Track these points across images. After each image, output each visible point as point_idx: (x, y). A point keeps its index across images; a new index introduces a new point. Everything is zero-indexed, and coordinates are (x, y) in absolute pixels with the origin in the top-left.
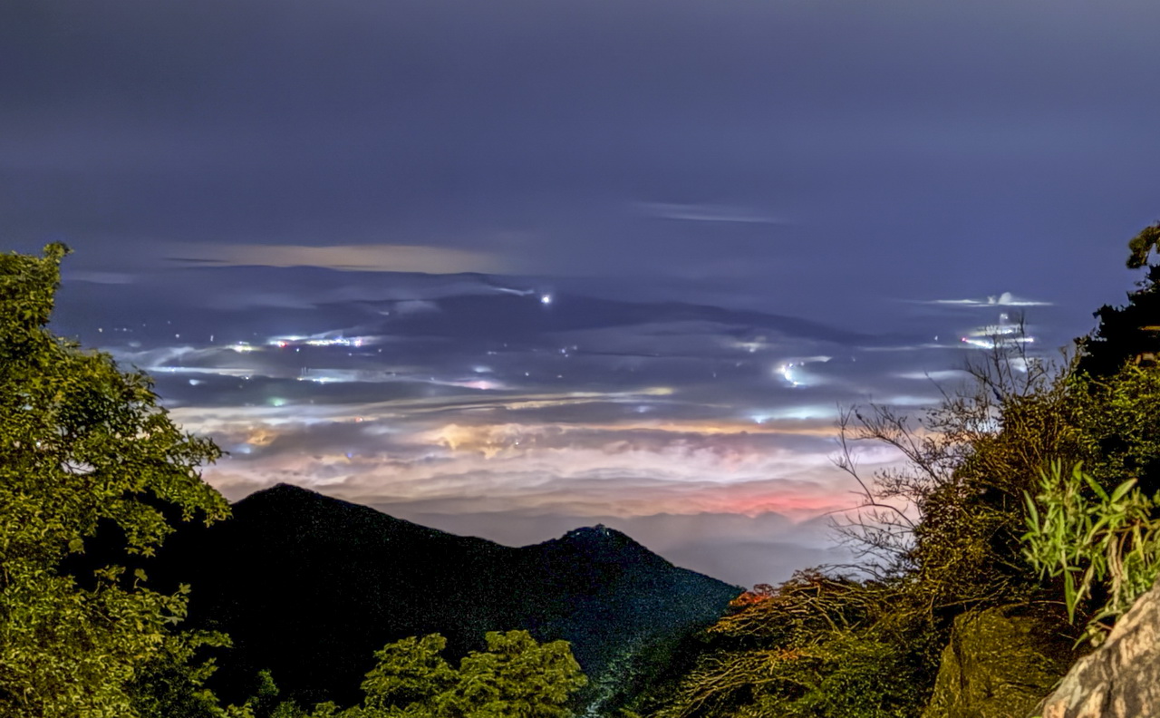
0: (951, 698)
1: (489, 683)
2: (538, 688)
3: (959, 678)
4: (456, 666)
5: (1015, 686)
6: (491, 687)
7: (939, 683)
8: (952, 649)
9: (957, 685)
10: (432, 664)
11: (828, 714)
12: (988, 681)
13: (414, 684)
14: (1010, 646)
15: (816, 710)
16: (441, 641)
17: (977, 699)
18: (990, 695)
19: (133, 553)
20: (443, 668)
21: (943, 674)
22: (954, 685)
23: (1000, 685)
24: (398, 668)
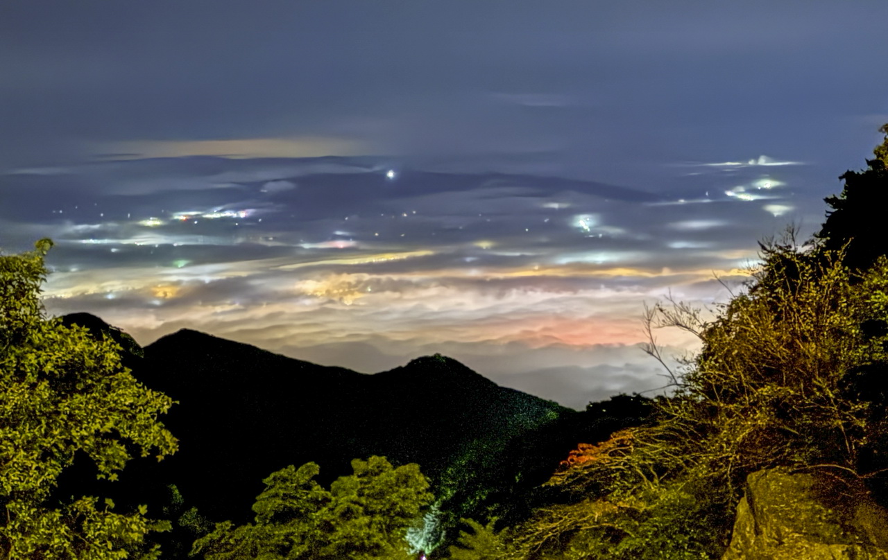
0: (746, 542)
1: (355, 503)
2: (394, 504)
3: (753, 526)
4: (328, 489)
5: (801, 535)
6: (357, 506)
7: (736, 529)
8: (746, 501)
9: (752, 531)
10: (308, 487)
11: (644, 556)
12: (778, 532)
13: (295, 504)
14: (796, 500)
15: (634, 553)
16: (315, 468)
17: (769, 545)
18: (781, 543)
19: (101, 478)
20: (318, 491)
21: (740, 523)
22: (749, 532)
23: (789, 534)
24: (282, 492)
